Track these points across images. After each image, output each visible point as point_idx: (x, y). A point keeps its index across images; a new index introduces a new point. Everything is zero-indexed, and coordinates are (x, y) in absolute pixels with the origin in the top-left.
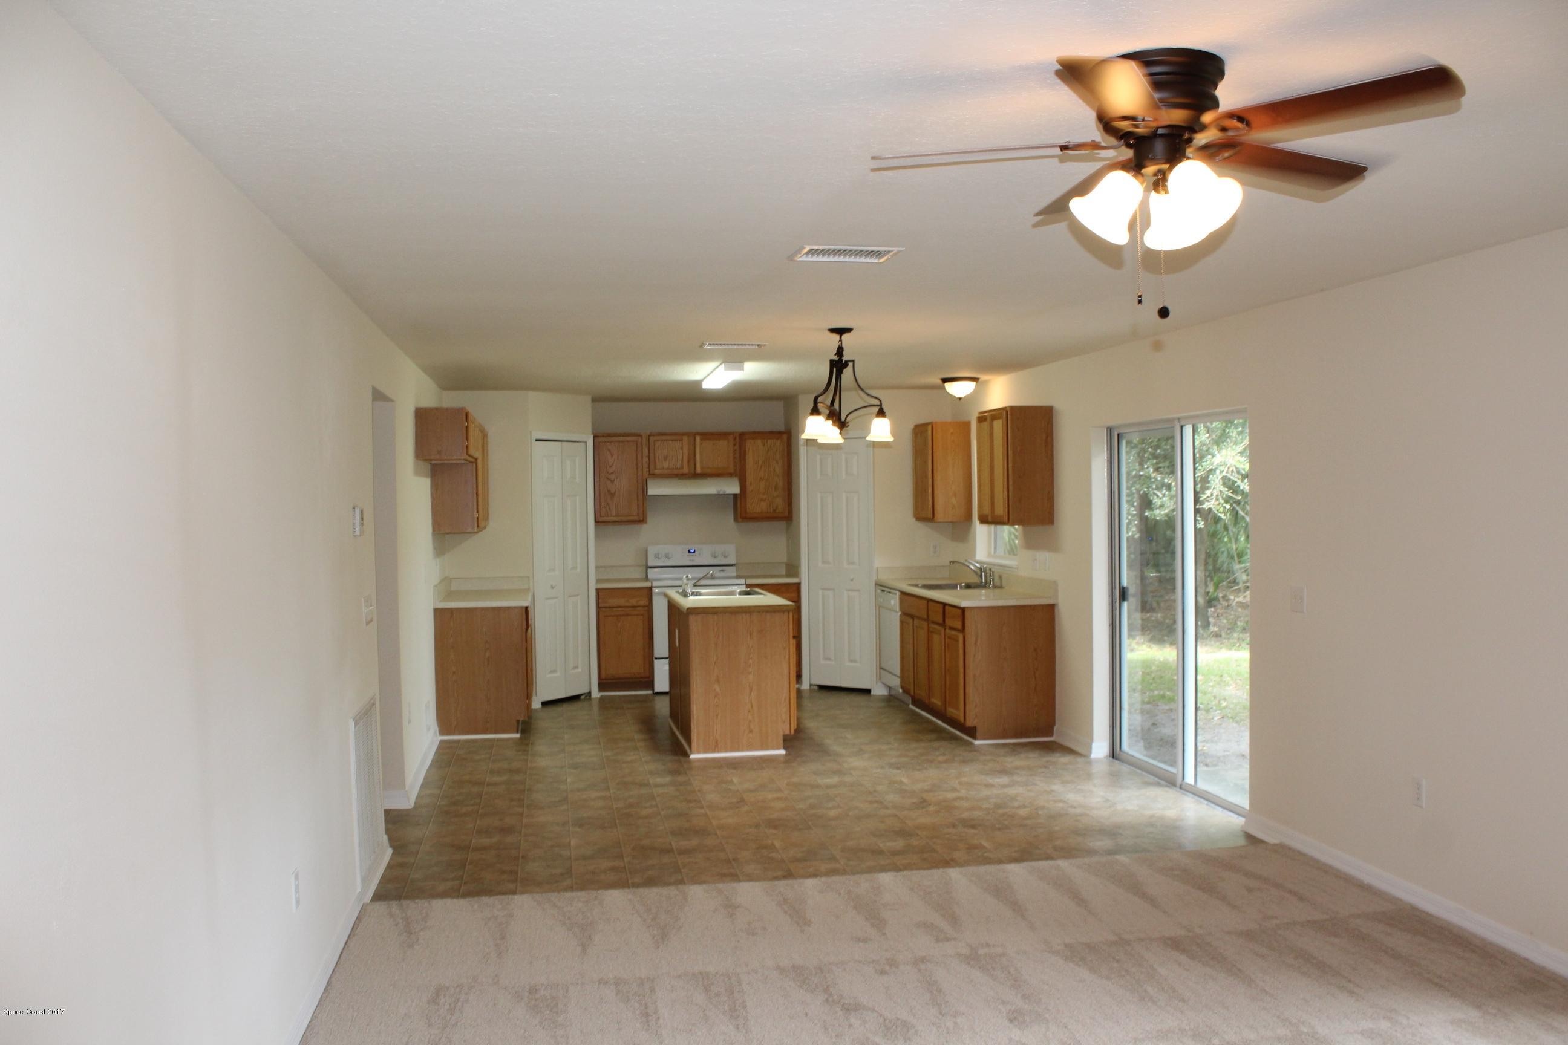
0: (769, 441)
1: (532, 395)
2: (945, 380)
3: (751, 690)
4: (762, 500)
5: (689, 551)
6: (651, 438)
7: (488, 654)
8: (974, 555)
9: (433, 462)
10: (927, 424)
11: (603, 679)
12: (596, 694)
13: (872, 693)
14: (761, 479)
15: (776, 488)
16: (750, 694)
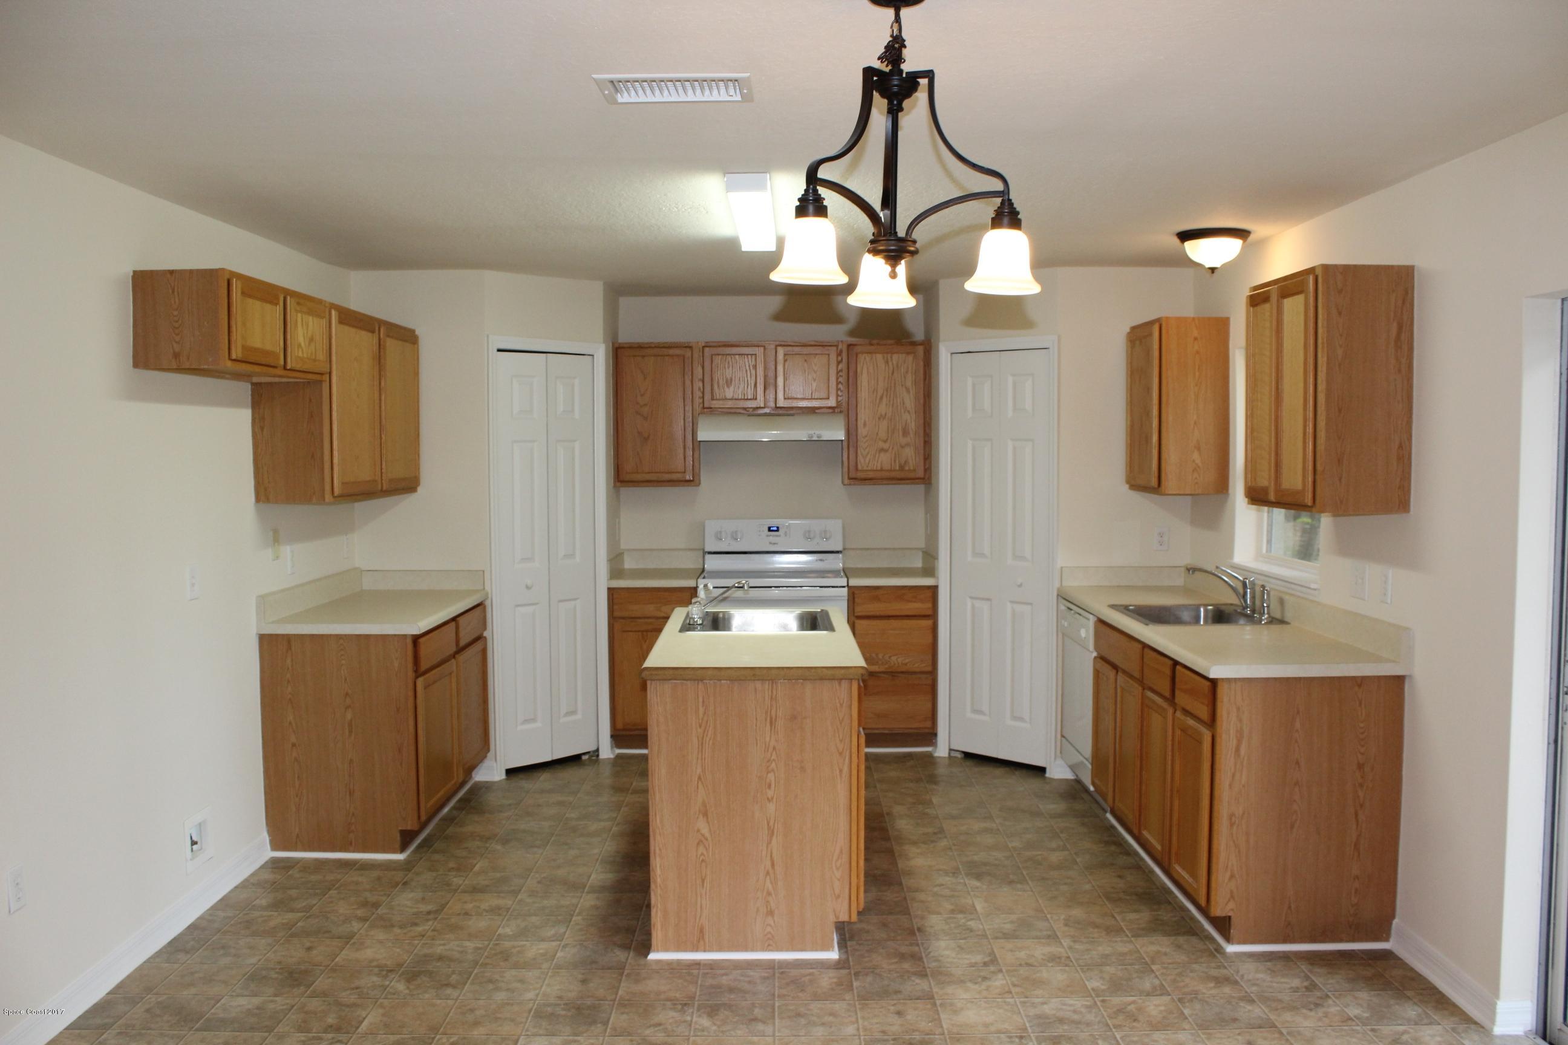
0: (895, 357)
1: (490, 277)
2: (1186, 236)
3: (771, 833)
4: (882, 450)
5: (769, 529)
6: (707, 350)
7: (349, 716)
8: (1231, 555)
9: (255, 380)
10: (1151, 323)
11: (619, 730)
12: (607, 752)
13: (1048, 775)
14: (882, 417)
15: (905, 433)
16: (769, 842)
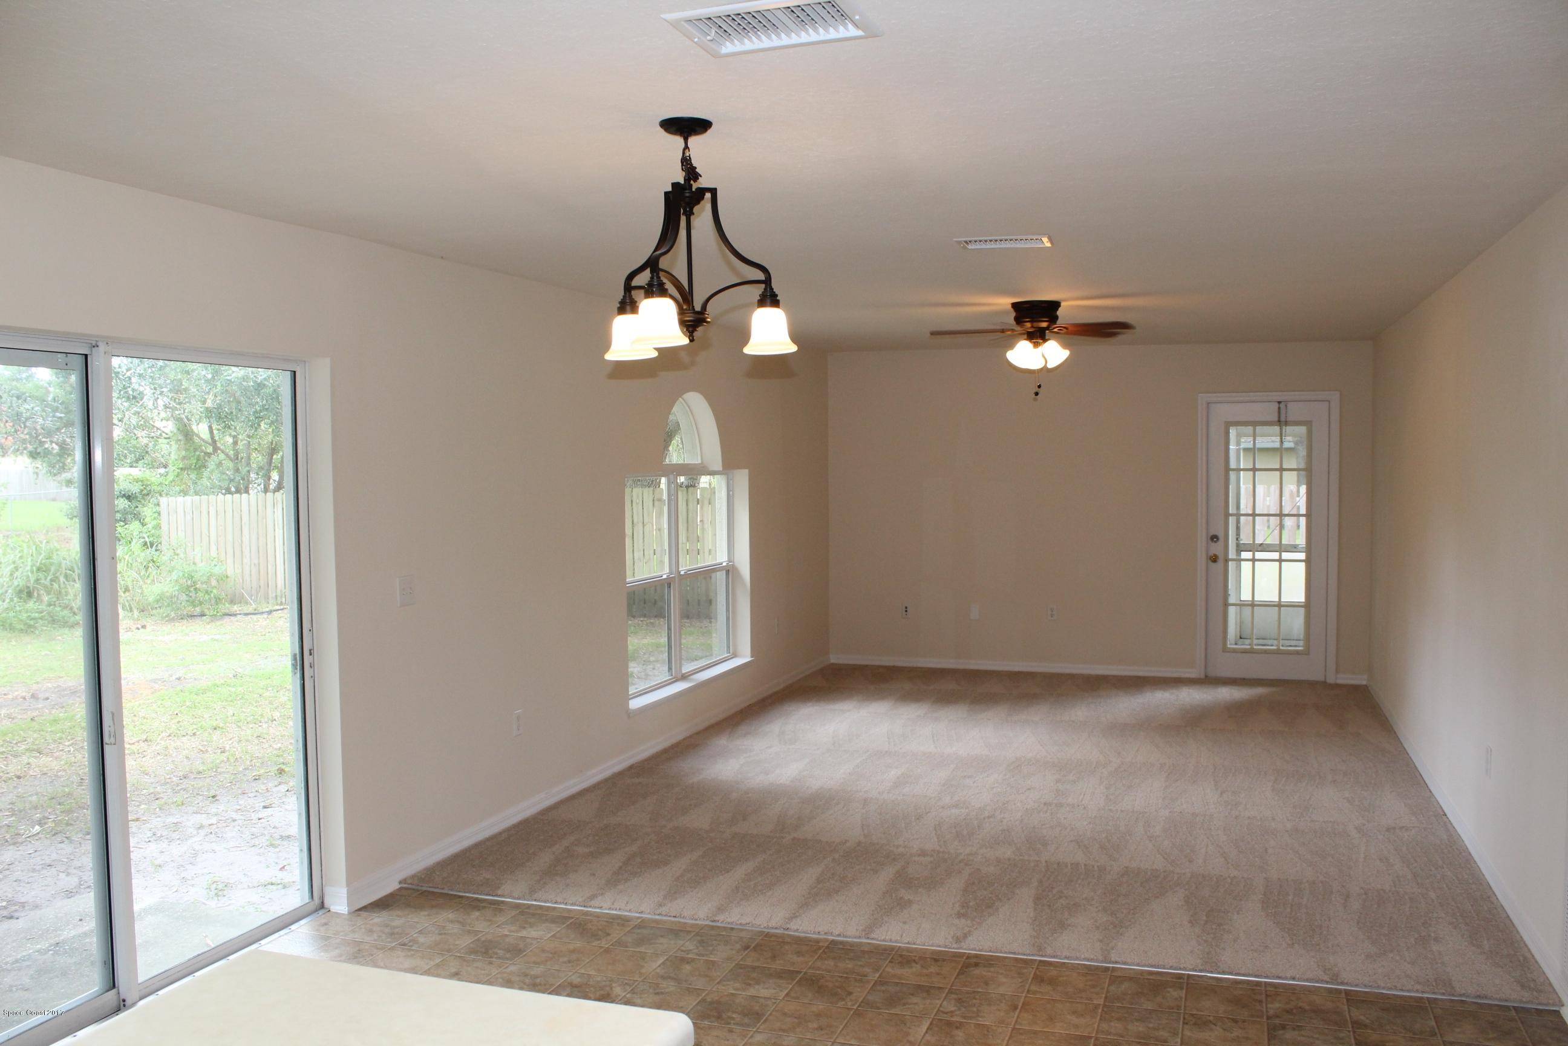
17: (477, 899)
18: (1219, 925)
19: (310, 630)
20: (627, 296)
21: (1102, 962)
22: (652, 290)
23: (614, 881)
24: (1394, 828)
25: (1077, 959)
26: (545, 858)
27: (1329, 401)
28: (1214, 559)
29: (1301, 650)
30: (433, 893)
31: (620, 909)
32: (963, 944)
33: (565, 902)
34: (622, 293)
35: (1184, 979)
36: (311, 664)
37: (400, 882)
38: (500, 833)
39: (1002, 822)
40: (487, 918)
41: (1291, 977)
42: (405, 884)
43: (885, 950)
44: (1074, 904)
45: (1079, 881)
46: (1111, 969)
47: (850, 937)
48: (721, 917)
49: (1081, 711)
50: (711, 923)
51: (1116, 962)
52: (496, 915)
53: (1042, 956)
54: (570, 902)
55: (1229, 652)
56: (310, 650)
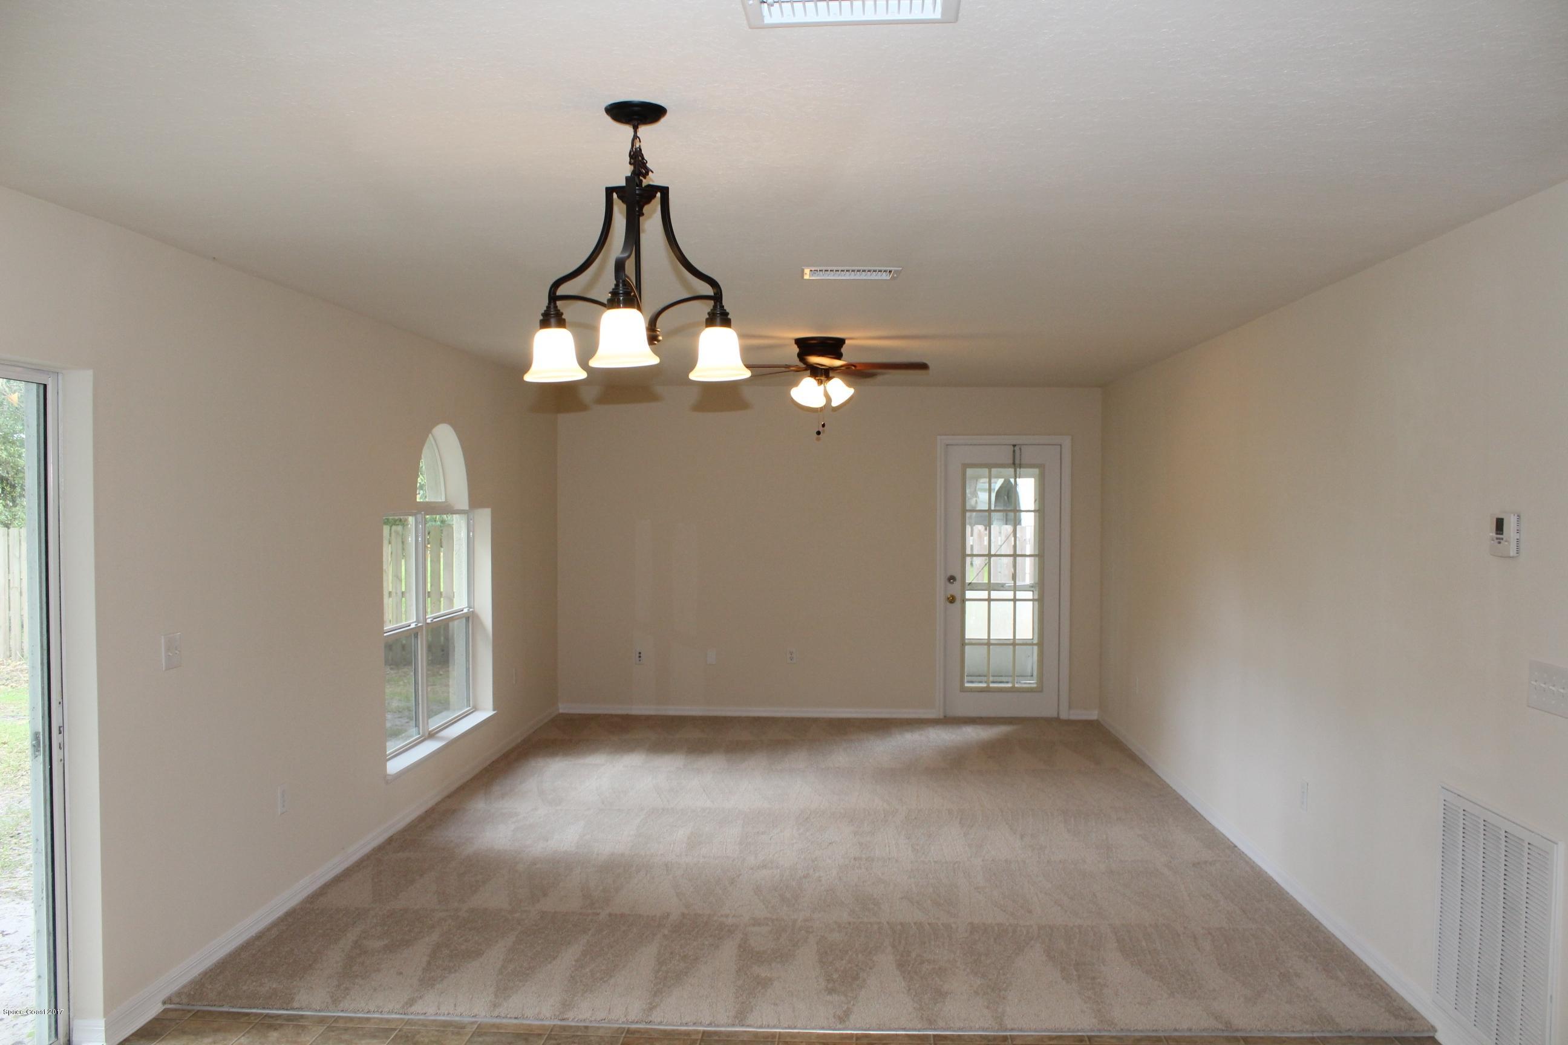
17: (267, 1015)
18: (1094, 978)
19: (60, 703)
20: (552, 307)
21: (998, 1030)
22: (619, 299)
23: (429, 979)
24: (1199, 863)
25: (971, 1029)
26: (335, 957)
27: (1061, 445)
28: (952, 600)
29: (1033, 688)
30: (210, 1013)
31: (448, 1014)
32: (847, 1023)
33: (380, 1011)
34: (546, 302)
35: (1086, 1041)
36: (60, 744)
37: (164, 1003)
38: (269, 929)
39: (820, 881)
40: (290, 1039)
41: (1187, 1029)
42: (170, 1004)
43: (767, 1037)
44: (940, 968)
45: (933, 943)
46: (1009, 1037)
47: (723, 1026)
48: (570, 1015)
49: (841, 757)
50: (559, 1023)
51: (1012, 1030)
52: (298, 1034)
53: (935, 1029)
54: (386, 1010)
55: (967, 691)
56: (60, 727)
